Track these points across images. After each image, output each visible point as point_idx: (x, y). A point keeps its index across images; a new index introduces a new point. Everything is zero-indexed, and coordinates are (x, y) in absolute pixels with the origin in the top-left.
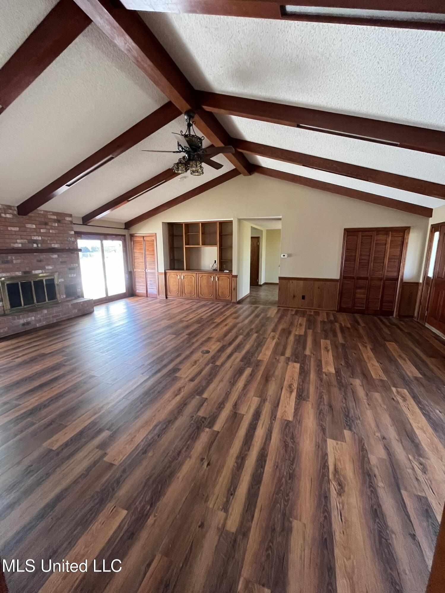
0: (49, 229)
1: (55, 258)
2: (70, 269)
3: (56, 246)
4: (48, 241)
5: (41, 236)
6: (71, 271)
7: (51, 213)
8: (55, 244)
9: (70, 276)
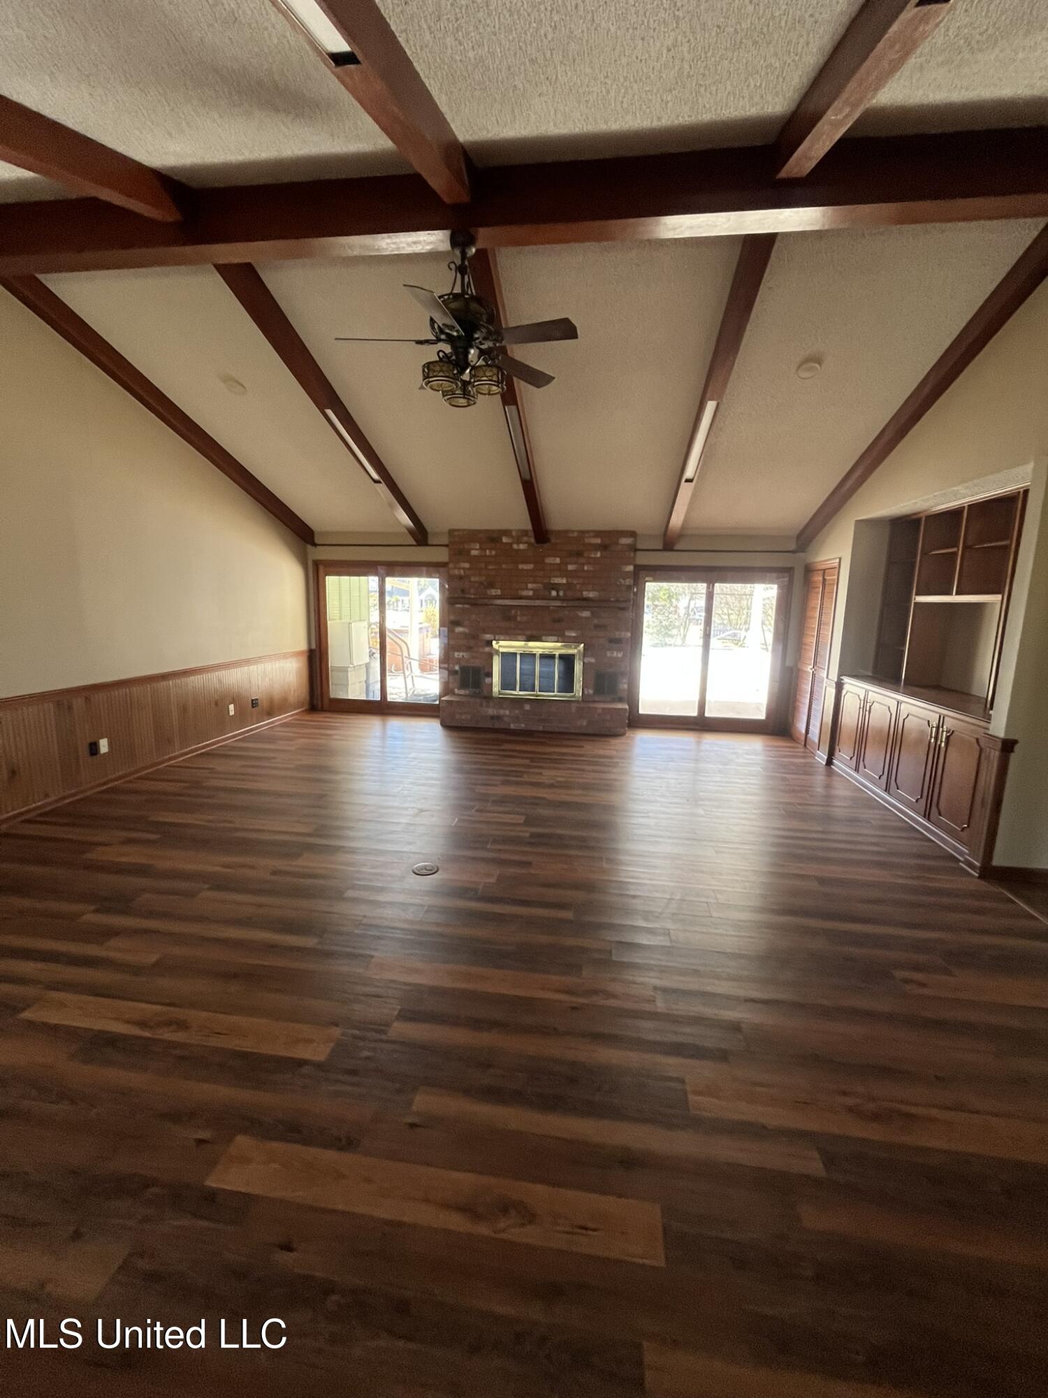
0: (584, 564)
1: (586, 618)
2: (611, 641)
3: (591, 595)
4: (578, 586)
5: (567, 577)
6: (615, 646)
7: (591, 534)
8: (588, 591)
9: (609, 654)
